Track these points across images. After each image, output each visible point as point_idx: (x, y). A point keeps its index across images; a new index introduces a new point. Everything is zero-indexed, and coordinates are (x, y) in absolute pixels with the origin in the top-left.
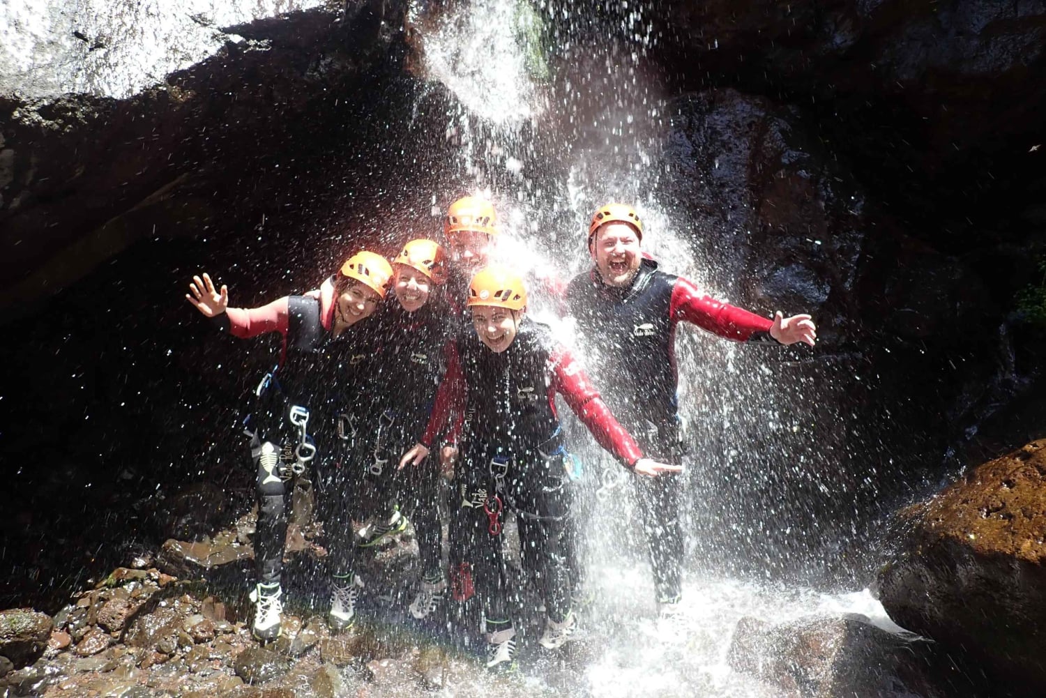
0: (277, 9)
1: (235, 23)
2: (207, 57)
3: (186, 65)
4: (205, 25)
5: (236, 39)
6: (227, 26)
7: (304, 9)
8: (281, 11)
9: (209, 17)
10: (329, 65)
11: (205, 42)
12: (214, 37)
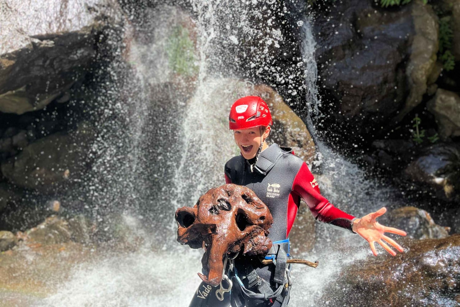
0: (58, 30)
1: (37, 34)
2: (22, 48)
3: (10, 51)
4: (23, 34)
5: (37, 41)
6: (33, 35)
7: (71, 31)
8: (59, 31)
9: (25, 30)
10: (82, 53)
11: (22, 41)
12: (26, 39)
